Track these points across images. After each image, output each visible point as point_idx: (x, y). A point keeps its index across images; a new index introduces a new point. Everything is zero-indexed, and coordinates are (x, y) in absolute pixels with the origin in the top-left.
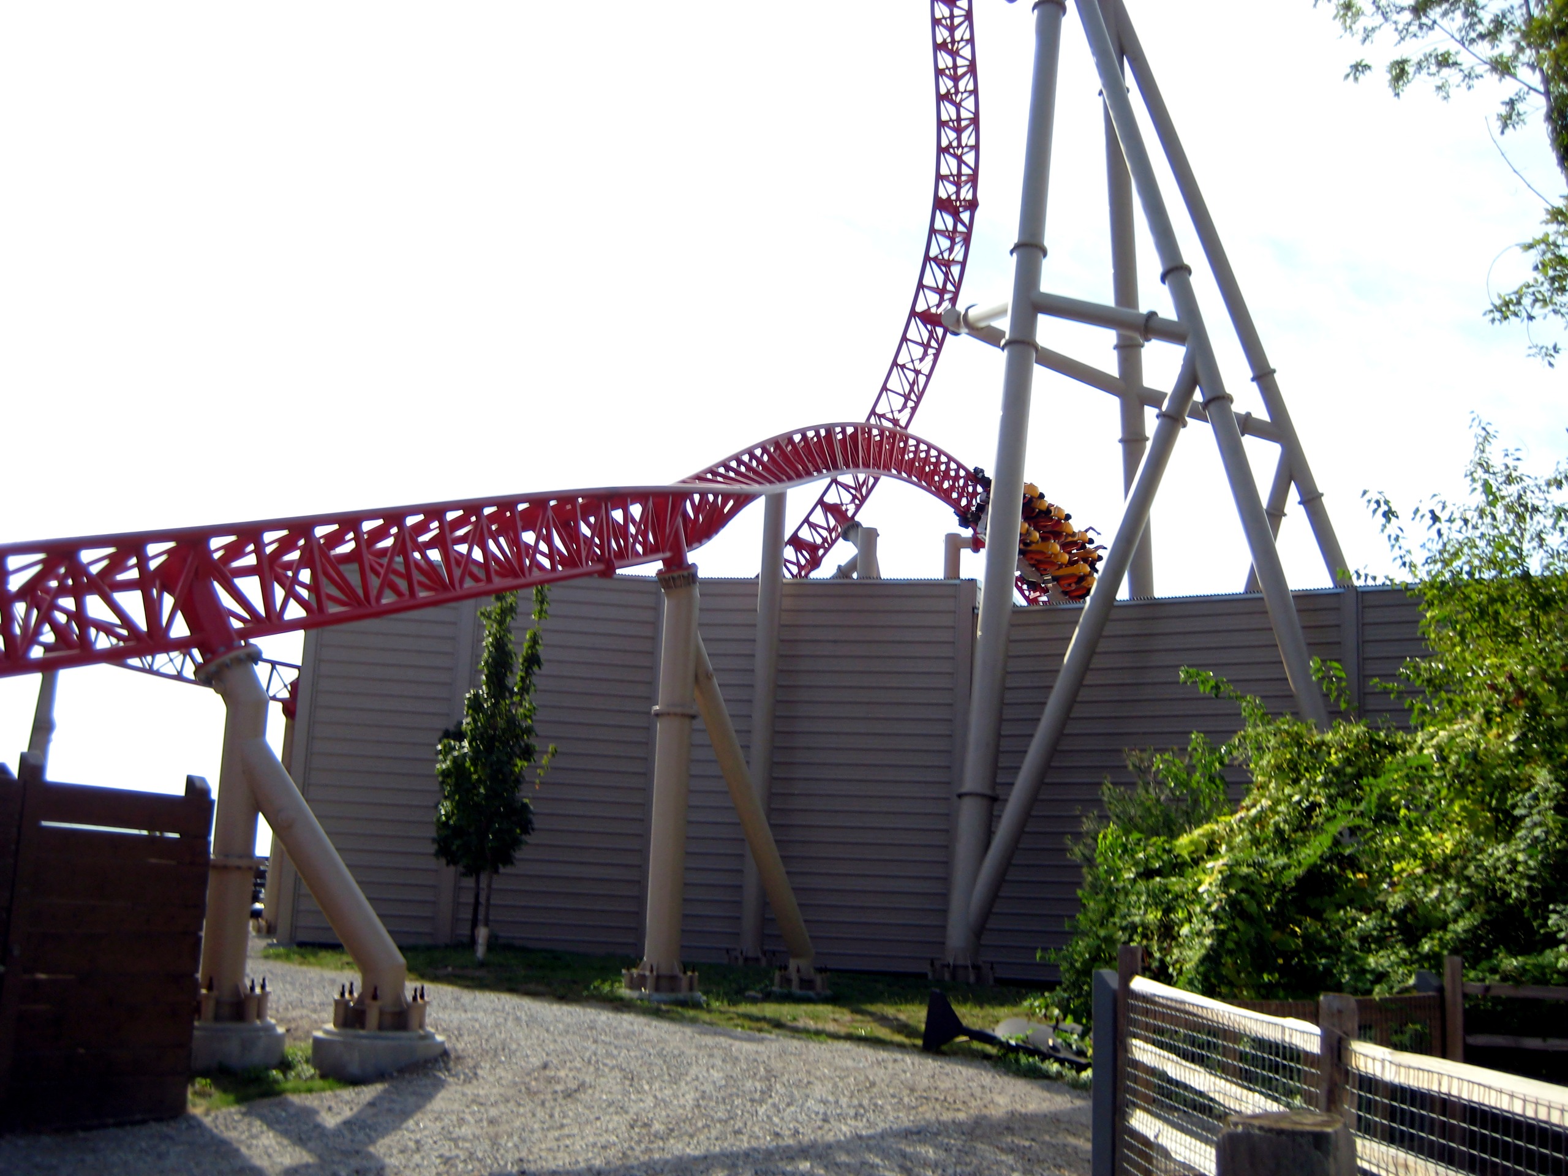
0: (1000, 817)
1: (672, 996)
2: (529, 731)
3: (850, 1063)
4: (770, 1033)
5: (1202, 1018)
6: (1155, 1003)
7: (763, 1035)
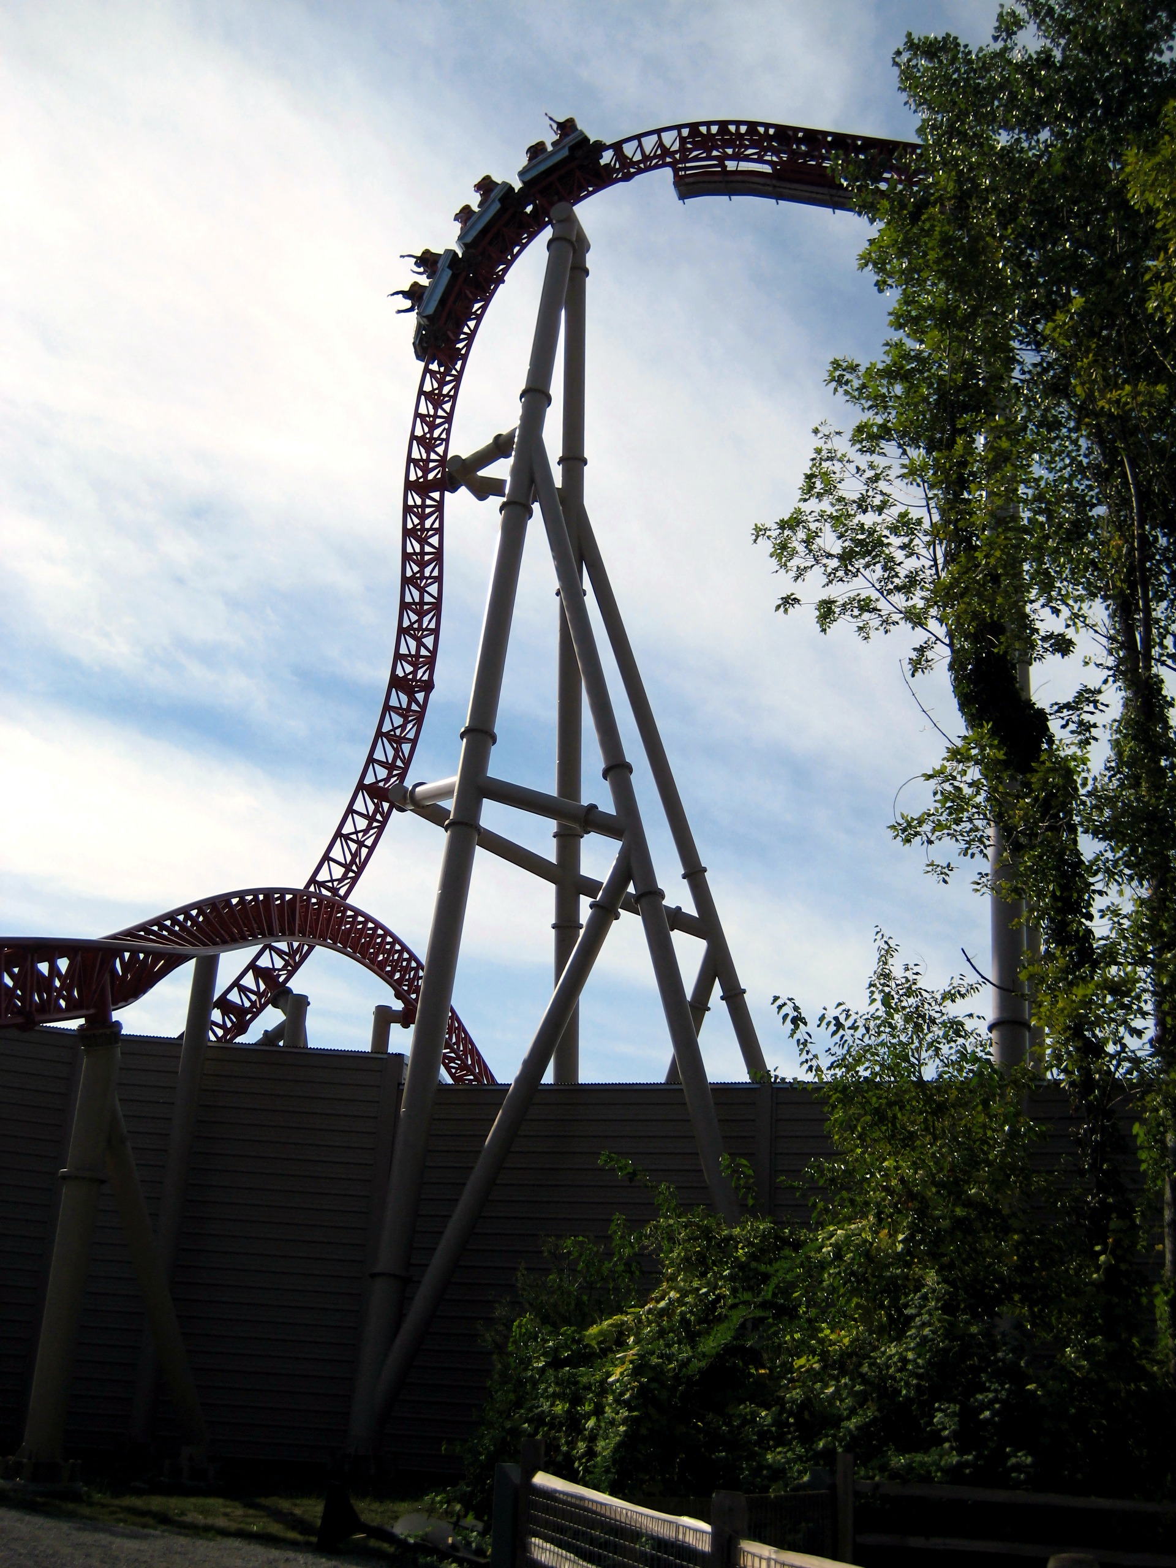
0: (412, 1299)
1: (50, 1487)
4: (155, 1529)
5: (602, 1515)
6: (556, 1500)
7: (146, 1531)
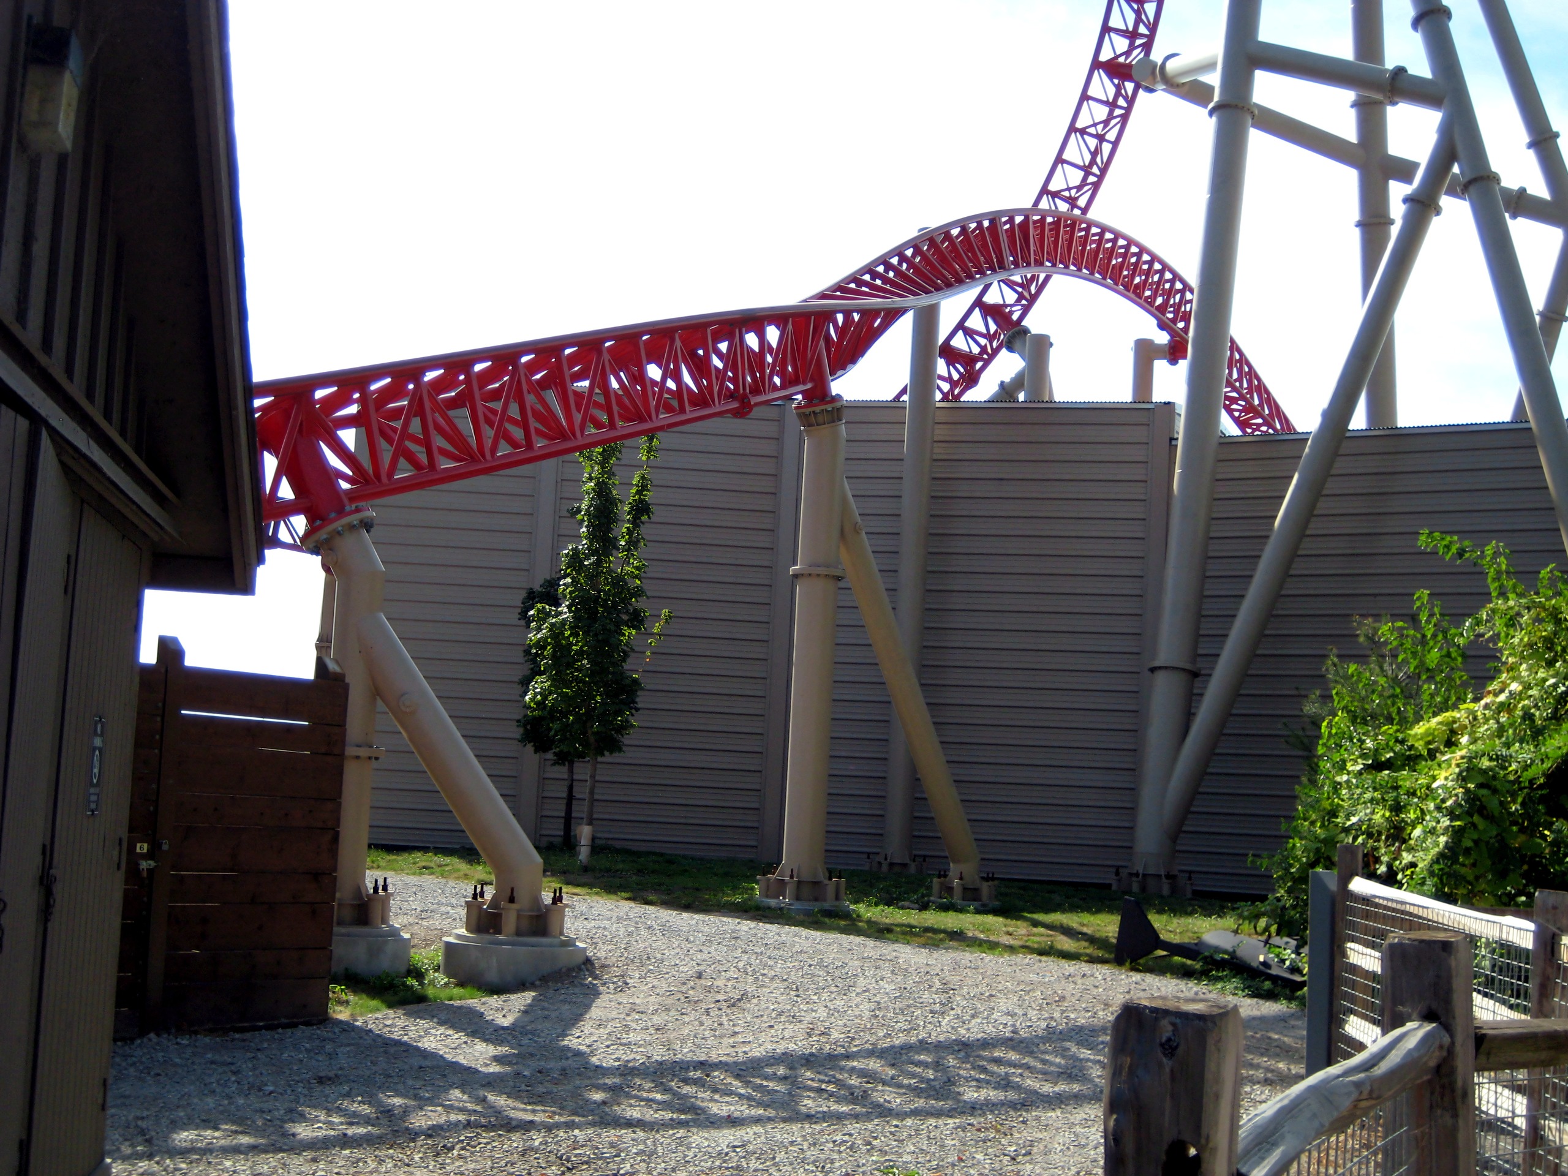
0: (1201, 695)
1: (816, 907)
2: (638, 592)
3: (1033, 977)
